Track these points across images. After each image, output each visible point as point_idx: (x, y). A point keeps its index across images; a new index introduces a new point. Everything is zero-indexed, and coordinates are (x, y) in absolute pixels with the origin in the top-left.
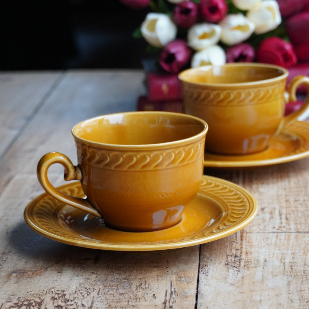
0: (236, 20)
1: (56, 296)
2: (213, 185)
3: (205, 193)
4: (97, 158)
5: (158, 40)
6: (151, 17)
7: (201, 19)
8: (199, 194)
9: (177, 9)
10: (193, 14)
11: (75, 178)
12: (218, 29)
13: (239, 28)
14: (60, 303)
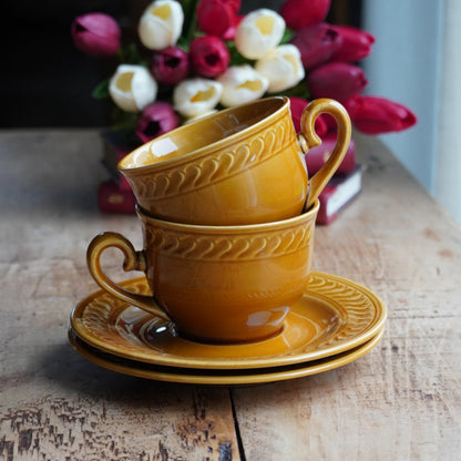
0: (243, 74)
1: (57, 405)
2: (324, 283)
3: (313, 294)
4: (164, 242)
5: (133, 102)
6: (124, 69)
7: (194, 73)
8: (305, 295)
9: (160, 59)
10: (183, 65)
11: (138, 269)
12: (218, 86)
13: (248, 84)
14: (63, 412)
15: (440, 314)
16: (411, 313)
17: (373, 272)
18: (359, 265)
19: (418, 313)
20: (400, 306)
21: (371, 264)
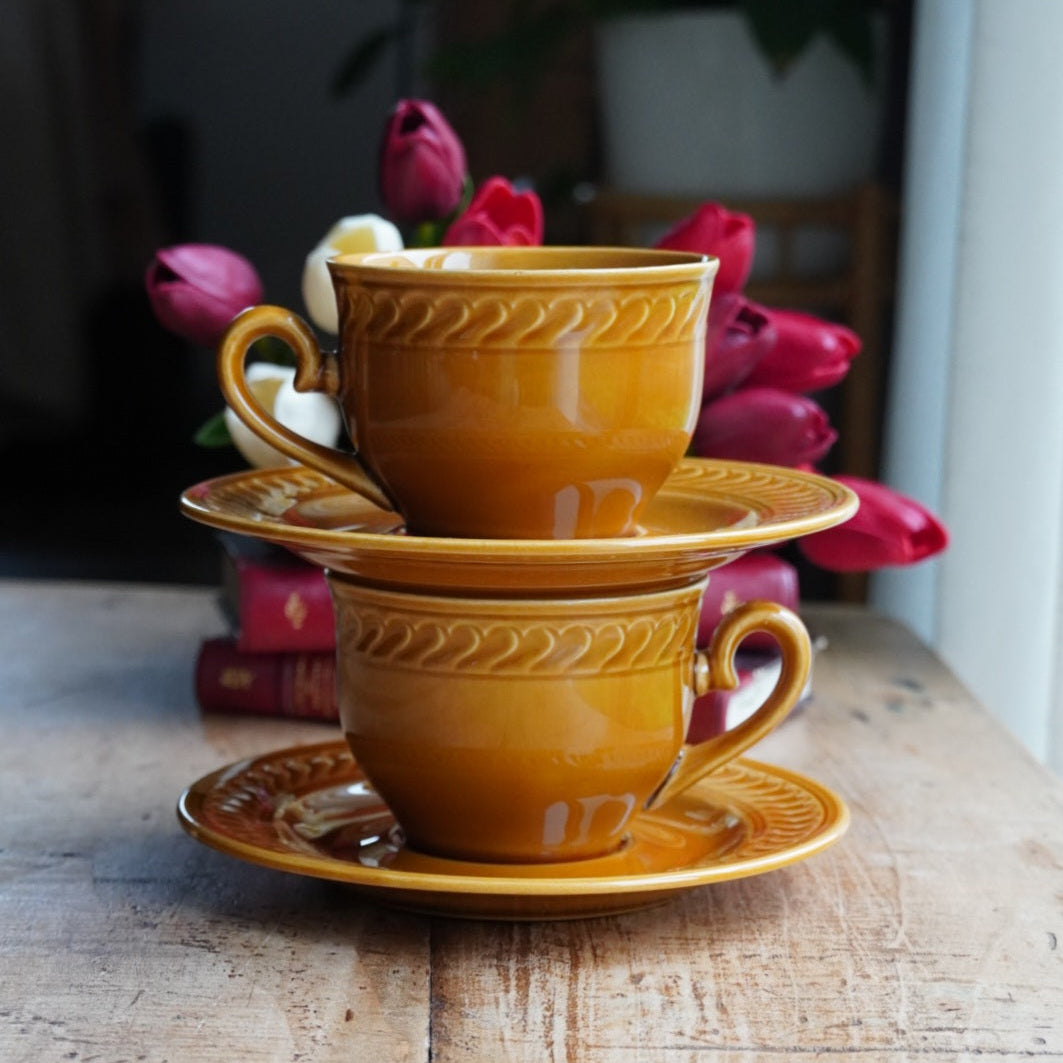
15: (1050, 1047)
16: (971, 1039)
17: (878, 934)
18: (841, 912)
19: (988, 1039)
20: (945, 1020)
21: (874, 911)
